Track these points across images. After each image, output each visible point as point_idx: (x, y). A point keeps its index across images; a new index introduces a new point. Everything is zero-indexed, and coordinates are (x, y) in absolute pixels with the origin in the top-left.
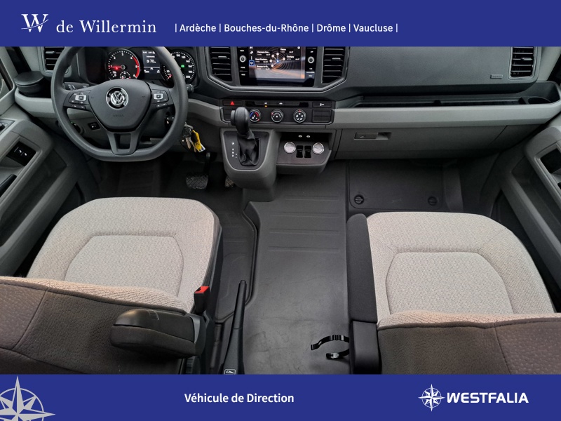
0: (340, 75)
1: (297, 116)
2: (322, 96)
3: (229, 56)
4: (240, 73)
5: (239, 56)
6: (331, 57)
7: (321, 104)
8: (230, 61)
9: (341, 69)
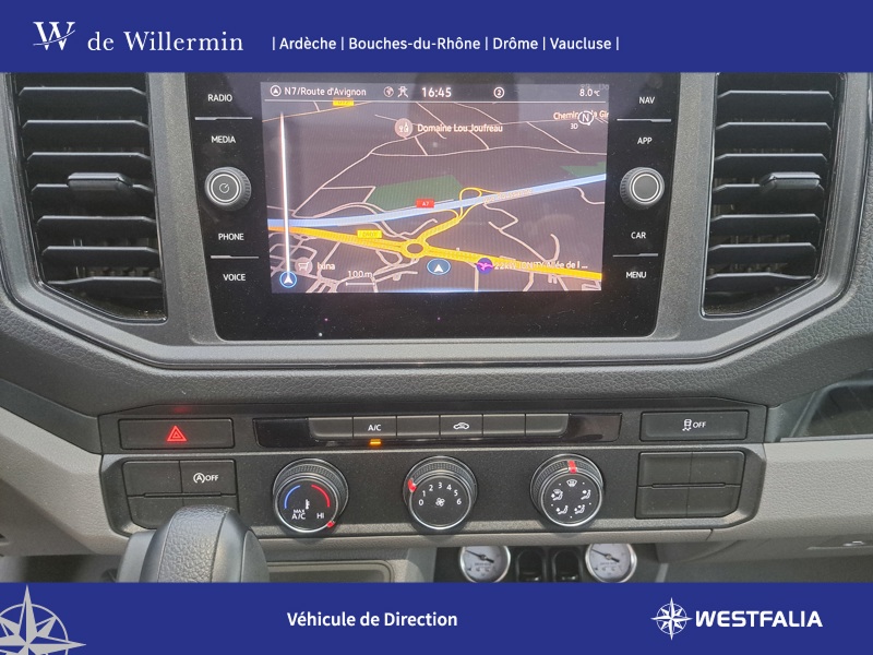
0: (806, 266)
1: (557, 495)
2: (703, 385)
3: (143, 171)
4: (215, 270)
5: (201, 171)
6: (761, 170)
7: (688, 423)
8: (146, 204)
9: (815, 232)
